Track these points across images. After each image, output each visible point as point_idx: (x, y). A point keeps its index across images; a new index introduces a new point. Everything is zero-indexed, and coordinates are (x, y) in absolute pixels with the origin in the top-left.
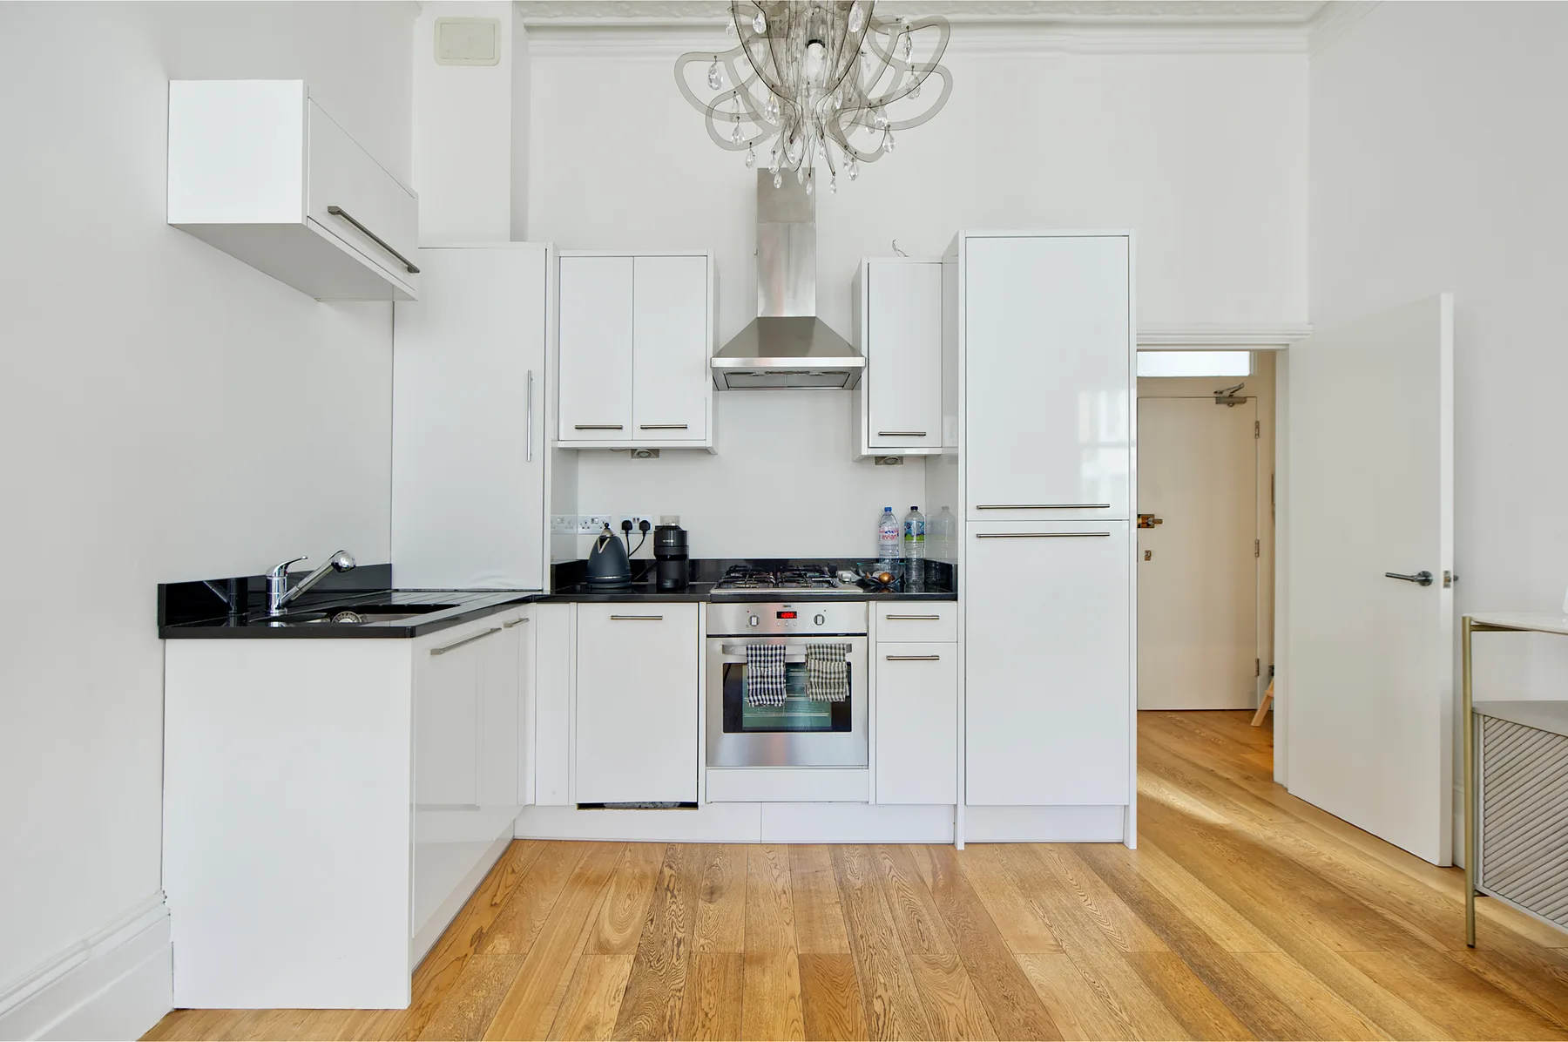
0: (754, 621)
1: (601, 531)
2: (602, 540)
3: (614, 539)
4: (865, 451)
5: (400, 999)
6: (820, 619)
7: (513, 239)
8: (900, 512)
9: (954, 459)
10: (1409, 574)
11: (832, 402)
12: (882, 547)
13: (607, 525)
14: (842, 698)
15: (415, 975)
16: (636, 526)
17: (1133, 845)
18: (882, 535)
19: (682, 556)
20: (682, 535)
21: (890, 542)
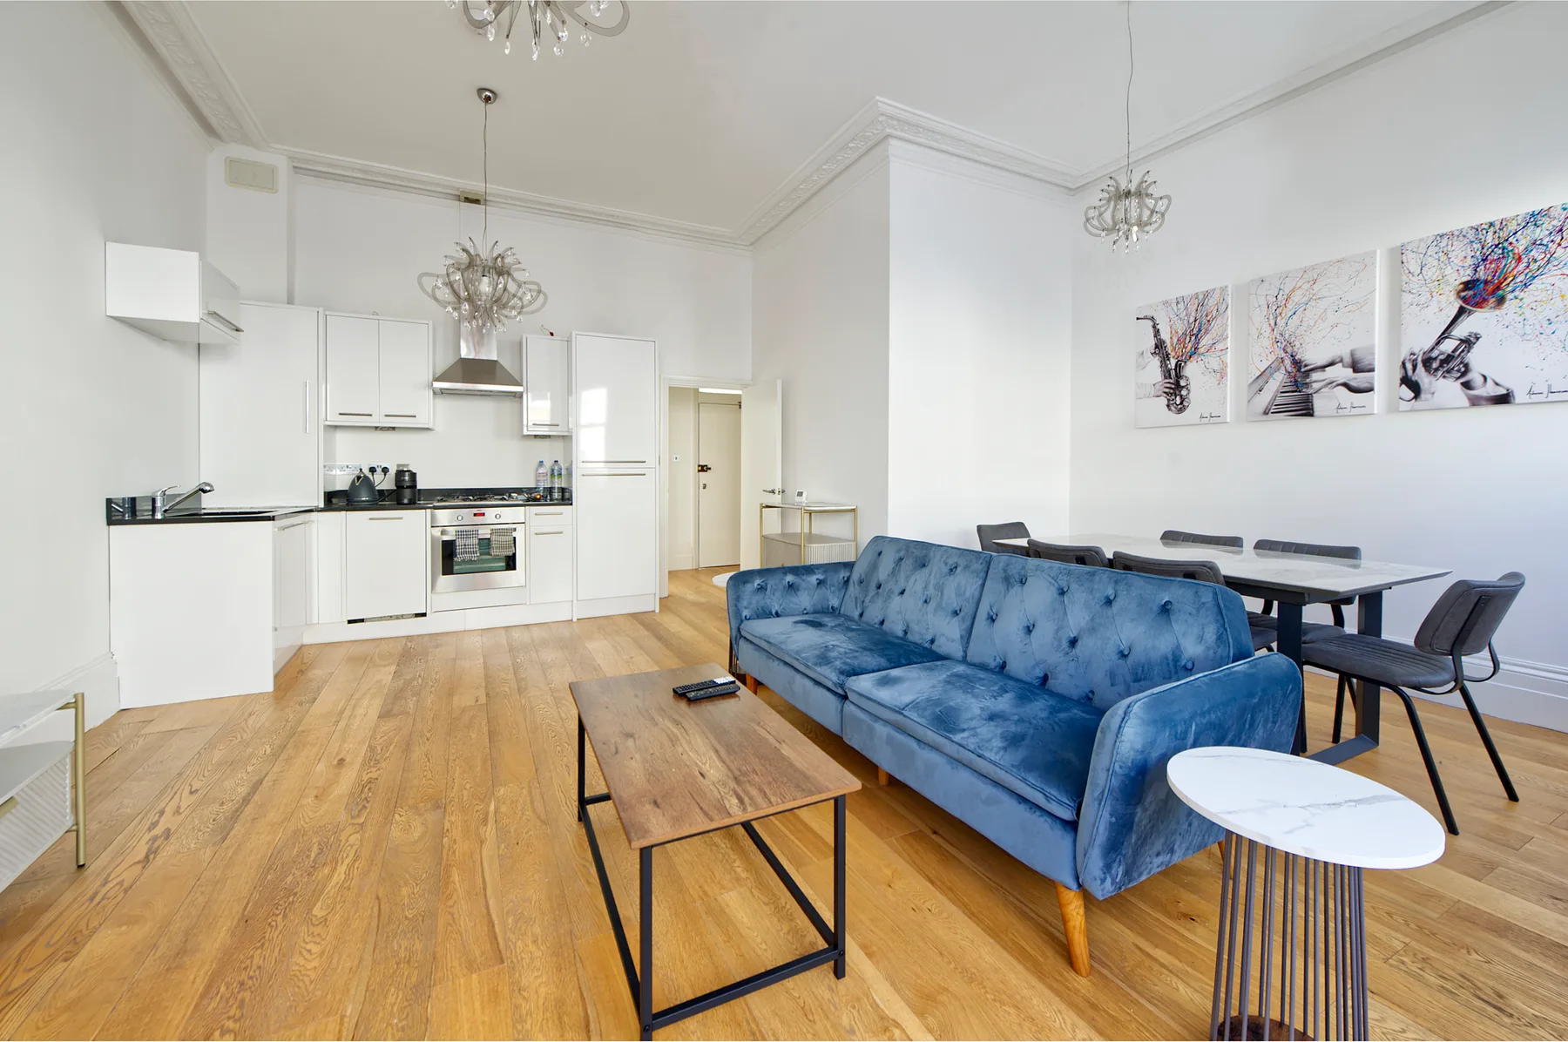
0: (460, 518)
1: (357, 472)
2: (359, 478)
3: (366, 477)
4: (525, 432)
5: (269, 686)
6: (498, 516)
7: (288, 303)
8: (548, 464)
9: (571, 437)
10: (768, 490)
11: (508, 406)
12: (538, 481)
13: (361, 470)
14: (511, 554)
15: (276, 677)
16: (379, 470)
17: (657, 611)
18: (537, 475)
19: (413, 486)
20: (413, 476)
21: (542, 479)
